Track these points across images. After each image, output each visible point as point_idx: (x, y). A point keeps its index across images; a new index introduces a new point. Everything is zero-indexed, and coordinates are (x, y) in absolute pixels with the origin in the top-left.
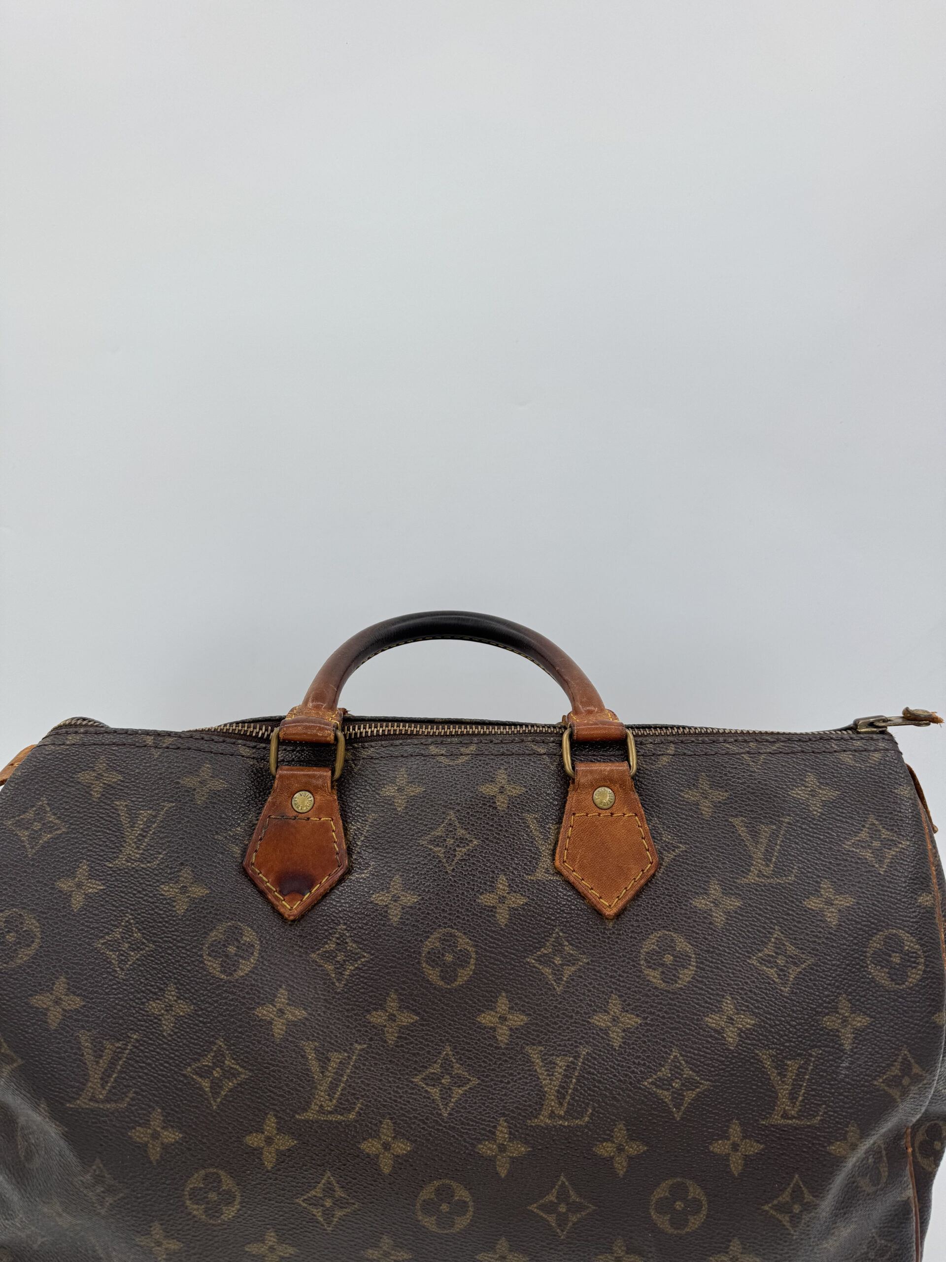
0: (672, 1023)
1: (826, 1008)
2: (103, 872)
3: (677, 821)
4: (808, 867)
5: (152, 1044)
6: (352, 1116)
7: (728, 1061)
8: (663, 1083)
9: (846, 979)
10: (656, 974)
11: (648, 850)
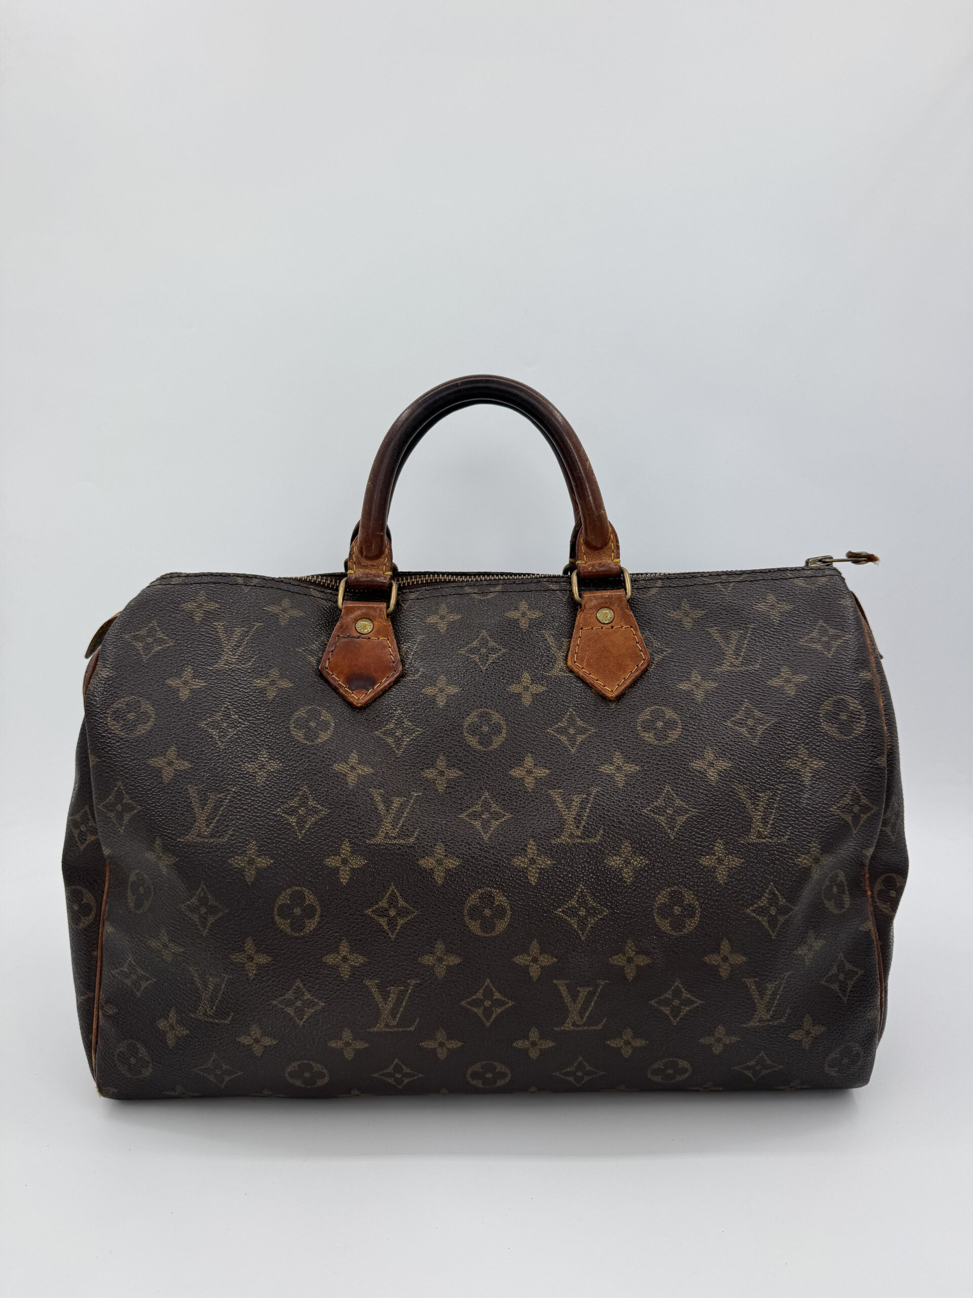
0: (664, 768)
1: (789, 753)
2: (205, 673)
3: (665, 633)
4: (770, 659)
5: (248, 794)
6: (412, 840)
7: (711, 794)
8: (659, 811)
9: (804, 733)
10: (651, 735)
11: (641, 651)
